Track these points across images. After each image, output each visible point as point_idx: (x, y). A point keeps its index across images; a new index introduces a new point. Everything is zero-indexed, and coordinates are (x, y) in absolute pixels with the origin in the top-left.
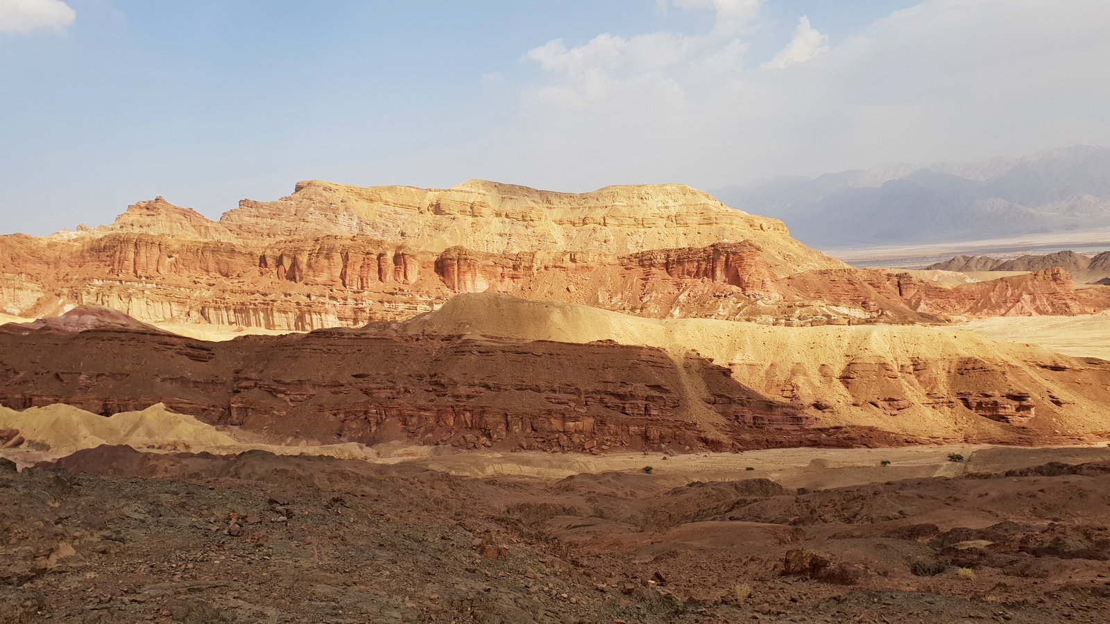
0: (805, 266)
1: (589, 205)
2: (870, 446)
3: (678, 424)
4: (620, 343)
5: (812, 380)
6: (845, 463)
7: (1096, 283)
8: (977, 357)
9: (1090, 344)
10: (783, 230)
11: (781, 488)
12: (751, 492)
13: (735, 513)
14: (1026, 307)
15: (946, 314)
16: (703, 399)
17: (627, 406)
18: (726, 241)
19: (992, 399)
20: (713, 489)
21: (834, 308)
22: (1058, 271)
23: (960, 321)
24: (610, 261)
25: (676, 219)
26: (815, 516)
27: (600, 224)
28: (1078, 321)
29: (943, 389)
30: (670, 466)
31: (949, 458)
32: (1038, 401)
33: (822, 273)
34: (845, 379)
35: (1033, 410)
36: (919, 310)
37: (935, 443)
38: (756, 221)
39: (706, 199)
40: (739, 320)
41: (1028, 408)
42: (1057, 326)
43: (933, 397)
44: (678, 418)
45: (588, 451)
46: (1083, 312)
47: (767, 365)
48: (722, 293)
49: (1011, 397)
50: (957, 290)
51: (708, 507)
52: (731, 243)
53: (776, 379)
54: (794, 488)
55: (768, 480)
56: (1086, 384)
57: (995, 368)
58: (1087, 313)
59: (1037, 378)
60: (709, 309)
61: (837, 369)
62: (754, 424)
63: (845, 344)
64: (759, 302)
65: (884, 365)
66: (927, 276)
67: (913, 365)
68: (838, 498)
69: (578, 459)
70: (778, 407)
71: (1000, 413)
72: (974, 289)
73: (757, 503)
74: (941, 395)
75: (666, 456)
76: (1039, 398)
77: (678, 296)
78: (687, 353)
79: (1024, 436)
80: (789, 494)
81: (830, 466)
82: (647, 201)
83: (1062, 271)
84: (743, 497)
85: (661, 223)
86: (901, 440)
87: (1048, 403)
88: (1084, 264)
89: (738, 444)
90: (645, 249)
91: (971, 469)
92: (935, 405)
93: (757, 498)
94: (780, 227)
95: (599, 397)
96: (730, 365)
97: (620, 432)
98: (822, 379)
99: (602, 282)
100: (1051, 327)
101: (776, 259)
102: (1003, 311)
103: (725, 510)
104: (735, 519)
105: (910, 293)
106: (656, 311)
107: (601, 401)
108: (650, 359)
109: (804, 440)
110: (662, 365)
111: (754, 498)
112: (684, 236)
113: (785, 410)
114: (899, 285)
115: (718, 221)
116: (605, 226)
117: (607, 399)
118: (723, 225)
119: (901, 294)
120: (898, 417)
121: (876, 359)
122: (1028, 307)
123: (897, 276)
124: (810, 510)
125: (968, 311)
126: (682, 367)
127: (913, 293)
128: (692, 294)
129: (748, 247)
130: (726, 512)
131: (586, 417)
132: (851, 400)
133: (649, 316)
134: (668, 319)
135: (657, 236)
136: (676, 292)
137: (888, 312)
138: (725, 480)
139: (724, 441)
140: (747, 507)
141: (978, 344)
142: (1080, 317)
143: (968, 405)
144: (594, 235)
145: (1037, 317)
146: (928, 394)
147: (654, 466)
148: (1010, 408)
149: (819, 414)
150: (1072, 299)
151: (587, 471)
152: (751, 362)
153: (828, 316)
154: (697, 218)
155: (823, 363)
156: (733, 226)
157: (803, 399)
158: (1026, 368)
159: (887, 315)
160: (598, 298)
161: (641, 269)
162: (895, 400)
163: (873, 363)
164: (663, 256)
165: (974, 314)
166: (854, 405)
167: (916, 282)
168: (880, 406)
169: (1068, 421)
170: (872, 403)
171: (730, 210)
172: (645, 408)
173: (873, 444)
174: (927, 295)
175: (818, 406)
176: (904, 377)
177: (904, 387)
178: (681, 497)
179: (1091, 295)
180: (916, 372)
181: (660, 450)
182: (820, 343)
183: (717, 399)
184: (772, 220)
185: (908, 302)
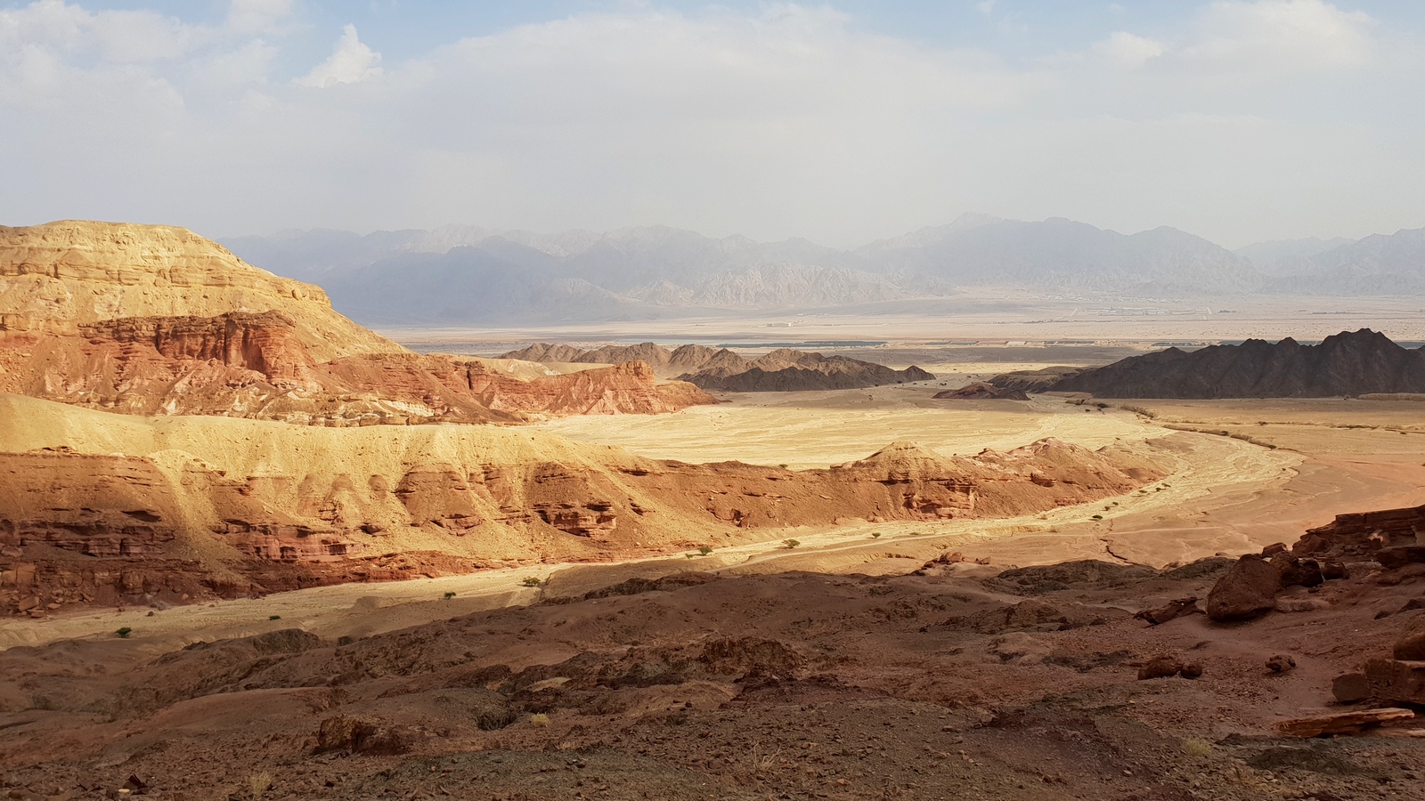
0: (352, 347)
1: (30, 245)
2: (431, 575)
3: (172, 564)
4: (82, 452)
5: (360, 495)
6: (400, 600)
7: (676, 379)
8: (557, 462)
9: (670, 445)
10: (323, 300)
11: (316, 638)
12: (276, 648)
13: (254, 679)
14: (608, 404)
15: (522, 411)
16: (210, 528)
17: (91, 543)
18: (244, 309)
19: (572, 510)
20: (222, 649)
21: (390, 403)
22: (640, 365)
23: (539, 419)
24: (65, 330)
25: (173, 275)
26: (361, 671)
27: (48, 274)
28: (660, 420)
29: (518, 501)
30: (159, 624)
31: (525, 583)
32: (619, 510)
33: (374, 358)
34: (402, 493)
35: (614, 520)
36: (492, 407)
37: (509, 566)
38: (286, 285)
39: (216, 251)
40: (262, 418)
41: (609, 519)
42: (639, 425)
43: (508, 511)
44: (172, 555)
45: (24, 613)
46: (664, 411)
47: (301, 478)
48: (239, 380)
49: (592, 507)
50: (536, 383)
51: (214, 675)
52: (251, 313)
53: (312, 496)
54: (335, 636)
55: (299, 631)
56: (666, 489)
57: (575, 474)
58: (667, 411)
59: (619, 484)
60: (219, 403)
61: (392, 481)
62: (282, 557)
63: (402, 448)
64: (290, 394)
65: (449, 474)
66: (502, 366)
67: (485, 473)
68: (390, 645)
69: (7, 627)
70: (314, 533)
71: (581, 526)
72: (553, 382)
73: (285, 662)
74: (516, 508)
75: (153, 610)
76: (621, 506)
77: (174, 383)
78: (187, 464)
79: (604, 551)
80: (327, 646)
81: (382, 604)
82: (126, 247)
83: (644, 365)
84: (265, 656)
85: (148, 279)
86: (469, 565)
87: (629, 512)
88: (665, 358)
89: (258, 586)
90: (123, 315)
91: (549, 594)
92: (509, 521)
93: (284, 655)
94: (319, 296)
95: (45, 531)
96: (249, 479)
97: (79, 582)
98: (373, 494)
99: (51, 361)
100: (633, 426)
101: (314, 338)
102: (585, 409)
103: (239, 676)
104: (252, 688)
105: (481, 386)
106: (140, 405)
107: (49, 537)
108: (130, 473)
109: (348, 575)
110: (149, 482)
111: (280, 655)
112: (183, 300)
113: (324, 536)
114: (469, 376)
115: (232, 283)
116: (58, 278)
117: (58, 534)
118: (240, 288)
119: (471, 387)
120: (466, 537)
121: (440, 466)
122: (611, 405)
123: (466, 364)
124: (354, 663)
125: (547, 408)
126: (179, 484)
127: (485, 386)
128: (194, 382)
129: (275, 319)
130: (240, 679)
131: (21, 564)
132: (409, 519)
133: (129, 411)
134: (159, 416)
135: (142, 297)
136: (171, 378)
137: (455, 409)
138: (239, 635)
139: (239, 583)
140: (269, 670)
141: (558, 447)
142: (661, 416)
143: (546, 519)
144: (37, 291)
145: (619, 416)
146: (502, 508)
147: (133, 626)
148: (589, 520)
149: (368, 539)
150: (654, 395)
151: (21, 643)
152: (278, 475)
153: (382, 414)
154: (203, 276)
155: (375, 474)
156: (255, 290)
157: (347, 520)
158: (607, 473)
159: (454, 412)
160: (44, 384)
161: (116, 344)
162: (463, 517)
163: (437, 471)
164: (151, 327)
165: (554, 412)
166: (412, 525)
167: (489, 373)
168: (444, 525)
169: (648, 531)
170: (435, 522)
171: (250, 269)
172: (122, 545)
173: (435, 572)
174: (502, 389)
175: (367, 529)
176: (473, 488)
177: (473, 500)
178: (174, 667)
179: (672, 392)
180: (488, 481)
181: (143, 602)
182: (370, 447)
183: (231, 526)
184: (308, 287)
185: (479, 397)
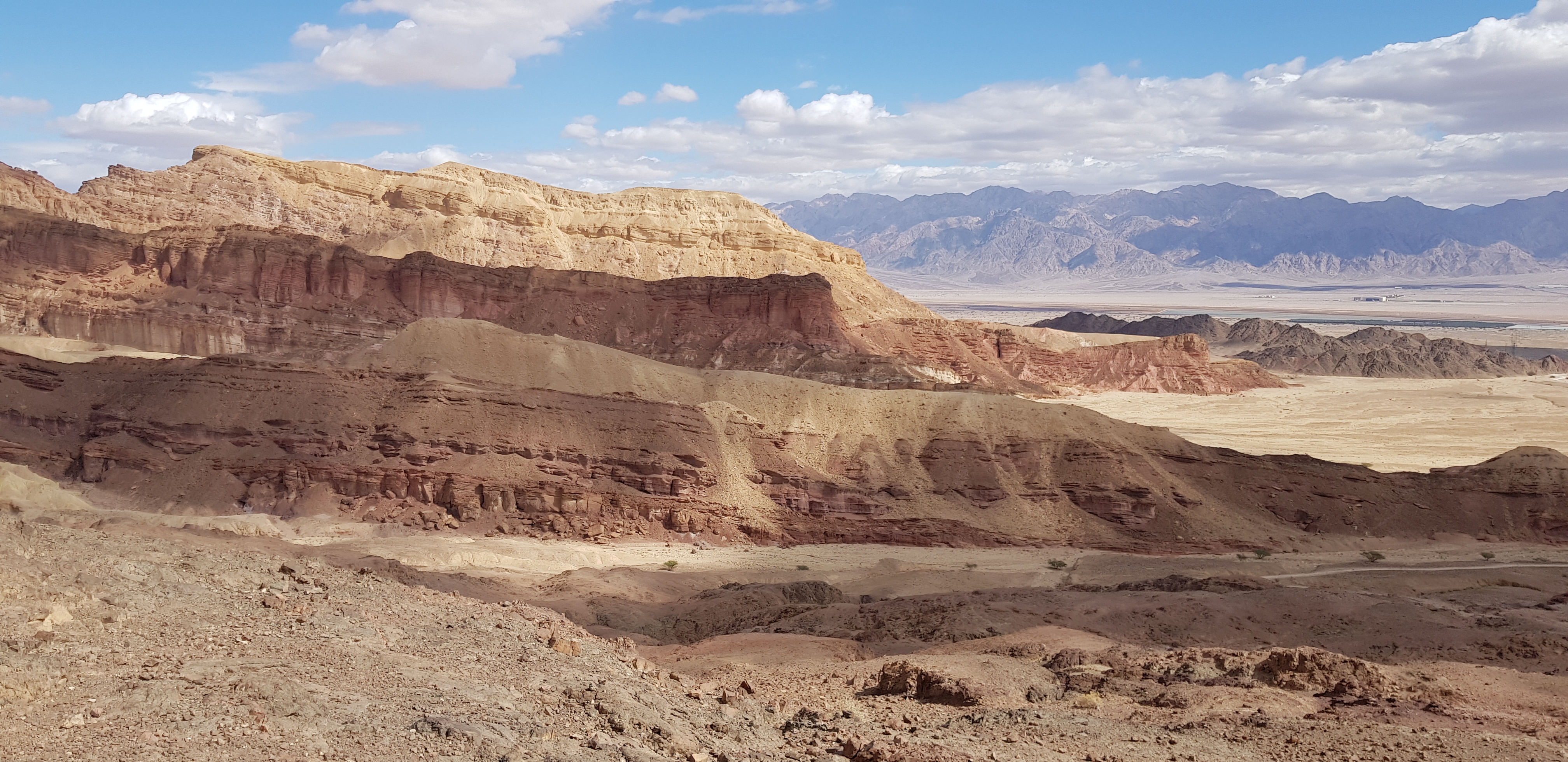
0: (884, 311)
1: (609, 210)
2: (953, 544)
3: (713, 507)
4: (644, 398)
5: (886, 457)
6: (921, 566)
7: (1234, 357)
8: (1090, 440)
9: (1224, 431)
10: (859, 264)
11: (840, 593)
12: (803, 599)
13: (782, 624)
14: (1151, 381)
15: (1054, 384)
16: (748, 477)
17: (648, 481)
18: (786, 272)
19: (1105, 493)
20: (755, 592)
21: (918, 369)
22: (1192, 339)
23: (1071, 393)
24: (633, 287)
25: (726, 239)
26: (883, 630)
27: (622, 236)
28: (1212, 403)
29: (1045, 478)
30: (700, 561)
31: (1050, 565)
32: (1159, 499)
33: (904, 323)
34: (927, 459)
35: (1153, 510)
36: (1021, 377)
37: (1032, 545)
38: (826, 249)
39: (765, 216)
40: (798, 377)
41: (1148, 506)
42: (1186, 406)
43: (1033, 488)
44: (714, 499)
45: (592, 539)
46: (1218, 392)
47: (831, 436)
48: (779, 339)
49: (1125, 491)
50: (1070, 354)
51: (747, 616)
52: (793, 275)
53: (841, 454)
54: (857, 594)
55: (825, 584)
56: (1217, 480)
57: (1110, 454)
58: (1222, 393)
59: (1160, 470)
60: (761, 360)
61: (918, 446)
62: (810, 510)
63: (929, 413)
64: (825, 355)
65: (975, 444)
66: (1033, 334)
67: (1011, 445)
68: (913, 609)
69: (579, 549)
70: (841, 490)
71: (1114, 512)
72: (1089, 354)
73: (811, 612)
74: (1043, 486)
75: (695, 548)
76: (1161, 495)
77: (721, 341)
78: (731, 415)
79: (1140, 542)
80: (849, 602)
81: (903, 568)
82: (687, 212)
83: (1196, 339)
84: (792, 605)
85: (704, 242)
86: (991, 539)
87: (1170, 501)
88: (1222, 335)
89: (788, 536)
90: (682, 275)
91: (1076, 580)
92: (1035, 498)
93: (811, 605)
94: (856, 260)
95: (611, 467)
96: (785, 433)
97: (636, 515)
98: (898, 457)
99: (621, 315)
100: (1180, 407)
101: (849, 301)
102: (1123, 385)
103: (770, 620)
104: (782, 632)
105: (1012, 355)
106: (692, 358)
107: (613, 474)
108: (682, 420)
109: (871, 534)
110: (697, 430)
111: (807, 605)
112: (733, 262)
113: (849, 495)
114: (998, 344)
115: (778, 246)
116: (630, 240)
117: (622, 471)
118: (784, 252)
119: (999, 356)
120: (988, 510)
121: (966, 435)
122: (1154, 382)
123: (996, 332)
124: (877, 622)
125: (1080, 382)
126: (723, 433)
127: (1015, 355)
128: (740, 339)
129: (815, 282)
130: (770, 622)
131: (592, 494)
132: (931, 485)
133: (682, 363)
134: (707, 370)
135: (698, 258)
136: (719, 335)
137: (983, 377)
138: (770, 580)
139: (771, 532)
140: (797, 617)
141: (1092, 424)
142: (1214, 397)
143: (1075, 501)
144: (613, 251)
145: (1163, 394)
146: (1027, 483)
147: (680, 561)
148: (1125, 506)
149: (891, 502)
150: (1206, 374)
151: (590, 565)
152: (811, 431)
153: (910, 377)
154: (750, 239)
155: (901, 437)
156: (797, 254)
157: (872, 481)
158: (1147, 457)
159: (981, 380)
160: (615, 336)
161: (675, 302)
162: (986, 489)
163: (963, 440)
164: (704, 286)
165: (1088, 386)
166: (935, 492)
167: (1020, 342)
168: (967, 496)
169: (1193, 525)
170: (958, 491)
171: (794, 233)
172: (672, 485)
173: (956, 542)
174: (1032, 359)
175: (889, 491)
176: (997, 461)
177: (998, 472)
178: (712, 603)
179: (1229, 371)
180: (1014, 455)
181: (688, 540)
182: (898, 411)
183: (766, 477)
184: (846, 250)
185: (1008, 366)
